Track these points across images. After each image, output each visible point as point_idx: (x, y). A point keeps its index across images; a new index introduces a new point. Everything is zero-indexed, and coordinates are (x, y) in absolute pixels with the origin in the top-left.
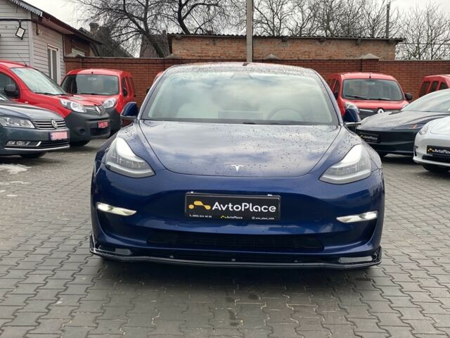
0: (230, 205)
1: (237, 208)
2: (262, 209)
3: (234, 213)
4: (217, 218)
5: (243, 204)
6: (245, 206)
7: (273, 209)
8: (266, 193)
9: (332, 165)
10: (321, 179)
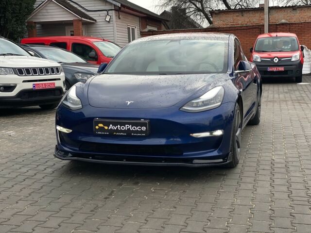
0: (119, 126)
1: (123, 128)
2: (137, 128)
3: (121, 131)
4: (112, 134)
5: (126, 126)
6: (128, 127)
7: (144, 129)
8: (140, 119)
9: (192, 100)
10: (181, 109)
